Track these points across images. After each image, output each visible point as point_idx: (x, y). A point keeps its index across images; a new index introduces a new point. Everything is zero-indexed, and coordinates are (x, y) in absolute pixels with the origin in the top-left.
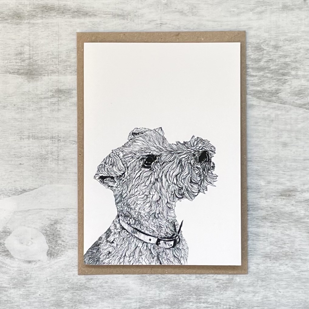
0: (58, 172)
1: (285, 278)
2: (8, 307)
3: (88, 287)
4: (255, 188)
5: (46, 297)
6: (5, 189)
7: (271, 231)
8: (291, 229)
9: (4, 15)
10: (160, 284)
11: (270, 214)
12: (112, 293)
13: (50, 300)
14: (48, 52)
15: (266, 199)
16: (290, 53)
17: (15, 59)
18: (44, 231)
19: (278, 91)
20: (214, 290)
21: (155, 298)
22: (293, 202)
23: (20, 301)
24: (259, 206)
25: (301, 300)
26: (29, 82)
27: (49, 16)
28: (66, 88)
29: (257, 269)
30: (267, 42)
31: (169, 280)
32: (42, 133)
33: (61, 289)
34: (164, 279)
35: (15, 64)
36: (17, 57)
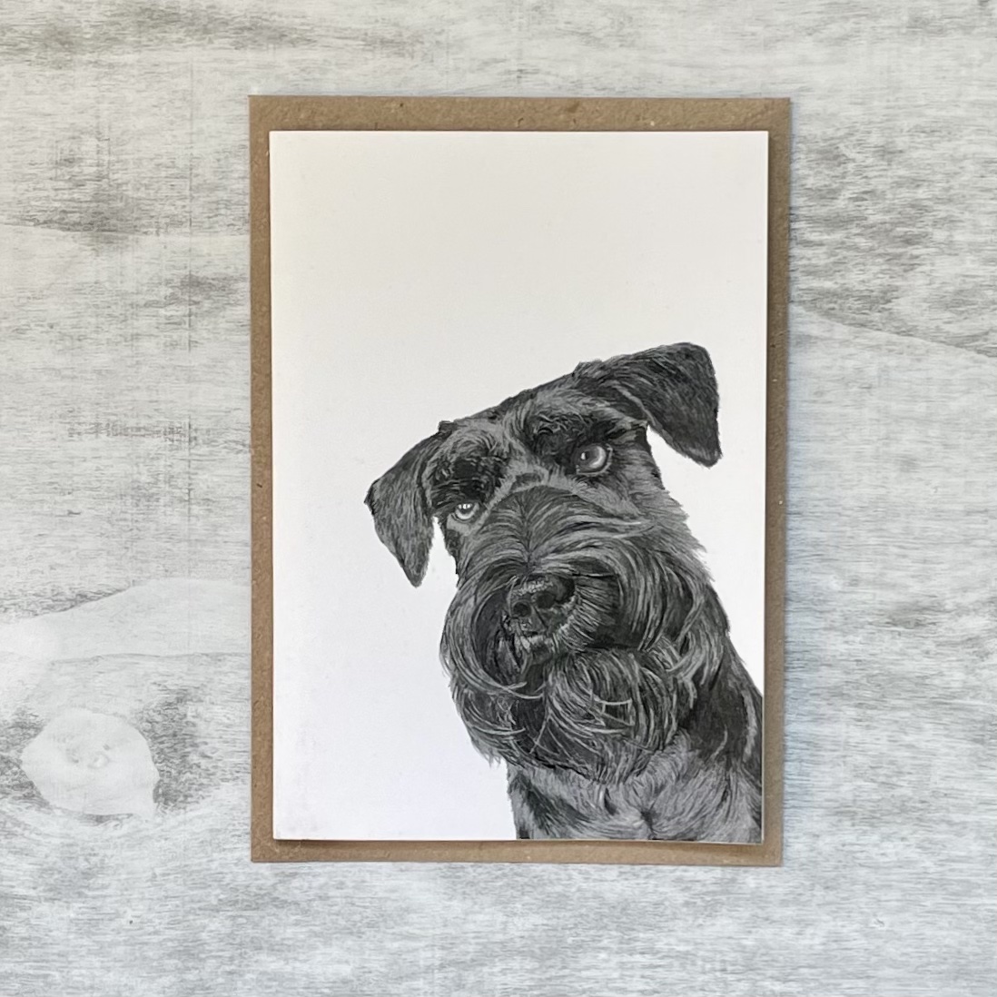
0: (189, 541)
1: (898, 881)
2: (32, 958)
3: (283, 898)
4: (811, 597)
5: (151, 929)
6: (21, 590)
7: (856, 734)
8: (920, 729)
9: (17, 34)
10: (509, 893)
11: (857, 682)
12: (357, 917)
13: (161, 938)
14: (159, 156)
15: (845, 634)
16: (928, 172)
17: (51, 179)
18: (147, 726)
19: (889, 294)
20: (674, 913)
21: (490, 936)
22: (930, 645)
23: (68, 940)
24: (821, 654)
25: (945, 950)
26: (97, 252)
27: (162, 40)
28: (215, 274)
29: (811, 851)
30: (858, 136)
31: (535, 880)
32: (137, 416)
33: (196, 906)
34: (518, 879)
35: (52, 194)
36: (59, 172)
